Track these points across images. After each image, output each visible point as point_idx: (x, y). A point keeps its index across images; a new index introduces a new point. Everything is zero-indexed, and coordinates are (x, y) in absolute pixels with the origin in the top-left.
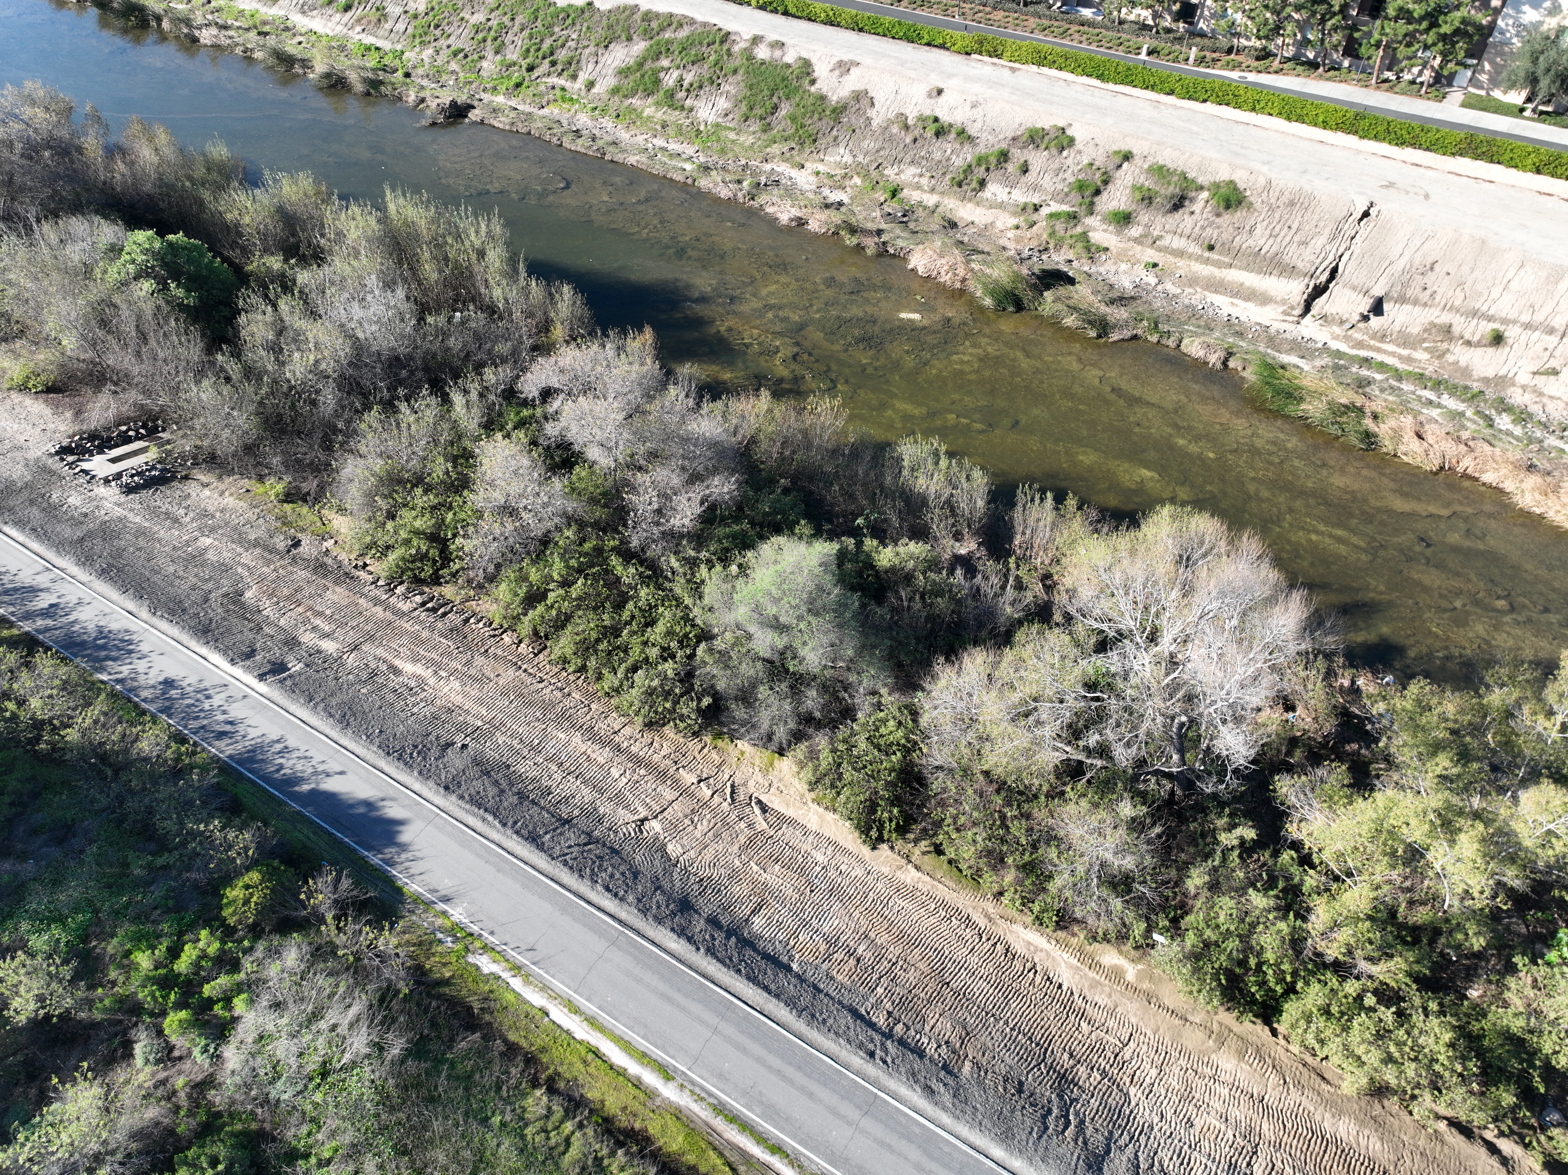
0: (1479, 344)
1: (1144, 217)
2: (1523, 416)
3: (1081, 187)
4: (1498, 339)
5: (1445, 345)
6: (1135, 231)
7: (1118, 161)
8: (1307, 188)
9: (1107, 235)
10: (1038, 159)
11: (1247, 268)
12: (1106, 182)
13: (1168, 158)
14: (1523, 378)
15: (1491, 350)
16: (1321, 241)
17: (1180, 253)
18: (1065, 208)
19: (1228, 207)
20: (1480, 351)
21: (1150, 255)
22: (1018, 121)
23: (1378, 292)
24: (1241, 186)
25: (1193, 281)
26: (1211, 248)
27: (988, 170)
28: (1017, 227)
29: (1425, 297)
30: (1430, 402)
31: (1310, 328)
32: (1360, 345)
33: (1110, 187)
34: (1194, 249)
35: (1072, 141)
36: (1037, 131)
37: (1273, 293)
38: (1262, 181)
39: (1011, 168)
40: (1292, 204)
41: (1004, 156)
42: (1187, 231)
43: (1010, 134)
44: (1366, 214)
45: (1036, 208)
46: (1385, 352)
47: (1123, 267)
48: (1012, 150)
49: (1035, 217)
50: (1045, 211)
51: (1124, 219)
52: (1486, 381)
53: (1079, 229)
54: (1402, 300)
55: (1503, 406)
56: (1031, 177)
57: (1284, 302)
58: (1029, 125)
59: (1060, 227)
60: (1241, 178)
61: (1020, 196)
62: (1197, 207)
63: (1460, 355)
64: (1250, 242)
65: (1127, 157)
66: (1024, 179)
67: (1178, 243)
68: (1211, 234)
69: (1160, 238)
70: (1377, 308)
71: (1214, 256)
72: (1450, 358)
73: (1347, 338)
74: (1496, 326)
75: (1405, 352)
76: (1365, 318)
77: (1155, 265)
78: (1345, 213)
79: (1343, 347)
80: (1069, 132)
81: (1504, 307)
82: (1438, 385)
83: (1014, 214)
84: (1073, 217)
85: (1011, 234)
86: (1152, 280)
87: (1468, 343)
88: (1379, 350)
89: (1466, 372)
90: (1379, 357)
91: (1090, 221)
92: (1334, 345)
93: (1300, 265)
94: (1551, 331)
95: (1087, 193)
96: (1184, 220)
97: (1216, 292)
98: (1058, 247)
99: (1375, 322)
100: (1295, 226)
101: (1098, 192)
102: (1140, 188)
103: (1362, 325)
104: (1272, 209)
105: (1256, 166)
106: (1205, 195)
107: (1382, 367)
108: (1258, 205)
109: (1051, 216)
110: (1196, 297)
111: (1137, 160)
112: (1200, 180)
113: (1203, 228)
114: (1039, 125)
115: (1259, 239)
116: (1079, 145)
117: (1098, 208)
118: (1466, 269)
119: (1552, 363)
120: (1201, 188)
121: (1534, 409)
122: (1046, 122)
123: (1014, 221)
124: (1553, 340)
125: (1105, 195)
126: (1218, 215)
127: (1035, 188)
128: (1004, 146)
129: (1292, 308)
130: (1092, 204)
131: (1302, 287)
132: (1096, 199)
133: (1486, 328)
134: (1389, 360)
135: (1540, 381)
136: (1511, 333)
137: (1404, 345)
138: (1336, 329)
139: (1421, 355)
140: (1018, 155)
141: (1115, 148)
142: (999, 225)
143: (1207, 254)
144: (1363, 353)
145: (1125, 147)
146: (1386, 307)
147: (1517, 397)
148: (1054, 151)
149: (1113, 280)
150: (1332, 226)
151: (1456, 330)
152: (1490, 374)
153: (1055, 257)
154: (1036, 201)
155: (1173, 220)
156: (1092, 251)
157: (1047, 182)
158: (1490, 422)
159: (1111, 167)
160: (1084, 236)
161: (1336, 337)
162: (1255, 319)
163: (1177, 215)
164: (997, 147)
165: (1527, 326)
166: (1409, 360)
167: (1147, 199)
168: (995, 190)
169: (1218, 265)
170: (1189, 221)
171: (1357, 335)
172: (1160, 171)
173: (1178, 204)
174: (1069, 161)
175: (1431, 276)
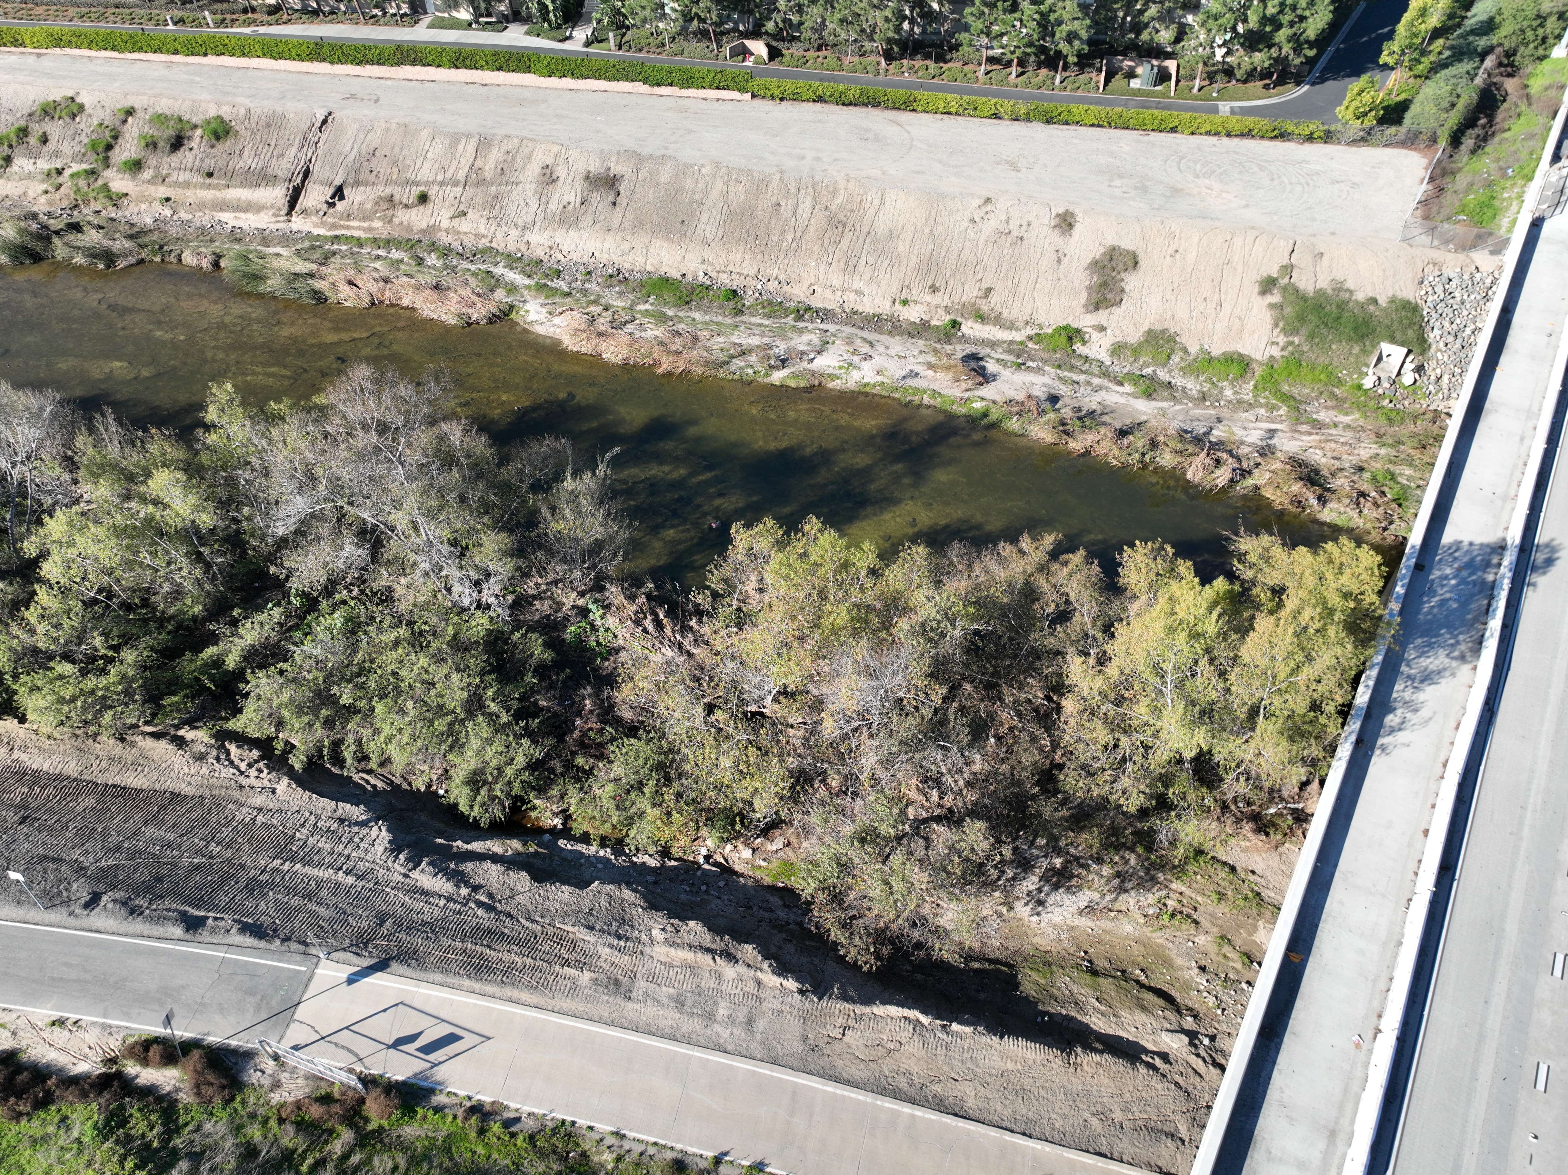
0: (413, 206)
1: (152, 161)
2: (446, 252)
3: (94, 146)
4: (423, 199)
5: (391, 212)
6: (147, 174)
7: (121, 116)
8: (279, 109)
9: (125, 182)
10: (54, 129)
11: (241, 185)
12: (116, 137)
13: (165, 106)
14: (445, 224)
15: (421, 208)
16: (293, 150)
17: (187, 185)
18: (85, 166)
19: (218, 138)
20: (414, 211)
21: (162, 191)
22: (31, 98)
23: (338, 182)
24: (227, 118)
25: (202, 206)
26: (210, 175)
27: (10, 146)
28: (46, 192)
29: (372, 178)
30: (378, 257)
31: (298, 223)
32: (334, 226)
33: (120, 140)
34: (198, 179)
35: (81, 108)
36: (48, 104)
37: (263, 201)
38: (243, 111)
39: (33, 141)
40: (268, 125)
41: (23, 132)
42: (189, 165)
43: (26, 111)
44: (324, 122)
45: (59, 172)
46: (354, 228)
47: (143, 206)
48: (31, 125)
49: (61, 179)
50: (67, 173)
51: (136, 166)
52: (423, 231)
53: (100, 182)
54: (357, 184)
55: (433, 247)
56: (51, 146)
57: (272, 206)
58: (42, 100)
59: (82, 183)
60: (226, 112)
61: (44, 165)
62: (194, 144)
63: (403, 216)
64: (241, 164)
65: (130, 112)
66: (45, 149)
67: (183, 177)
68: (209, 163)
69: (168, 175)
70: (339, 193)
71: (213, 181)
72: (396, 221)
73: (324, 224)
74: (422, 188)
75: (366, 225)
76: (332, 205)
77: (168, 199)
78: (308, 124)
79: (322, 232)
80: (78, 100)
81: (426, 172)
82: (388, 243)
83: (43, 181)
84: (92, 172)
85: (43, 199)
86: (168, 212)
87: (406, 206)
88: (348, 228)
89: (409, 228)
90: (348, 233)
91: (107, 173)
92: (316, 231)
93: (280, 174)
94: (456, 184)
95: (100, 150)
96: (185, 156)
97: (221, 210)
98: (86, 202)
99: (340, 206)
100: (273, 144)
101: (109, 147)
102: (144, 138)
103: (331, 211)
104: (254, 133)
105: (240, 100)
106: (199, 132)
107: (348, 239)
108: (242, 132)
109: (72, 176)
110: (204, 219)
111: (140, 114)
112: (194, 120)
113: (202, 160)
114: (51, 98)
115: (248, 160)
116: (88, 110)
117: (112, 161)
118: (397, 150)
119: (462, 207)
120: (195, 127)
121: (456, 245)
122: (57, 94)
123: (44, 186)
124: (460, 189)
125: (117, 149)
126: (213, 147)
127: (57, 154)
128: (23, 123)
129: (280, 210)
130: (107, 158)
131: (284, 191)
132: (110, 154)
133: (417, 191)
134: (356, 234)
135: (456, 222)
136: (432, 192)
137: (364, 219)
138: (314, 218)
139: (377, 224)
140: (36, 129)
141: (119, 106)
142: (31, 194)
143: (208, 181)
144: (337, 233)
145: (127, 104)
146: (346, 192)
147: (445, 239)
148: (68, 120)
149: (135, 219)
150: (300, 137)
151: (397, 198)
152: (424, 225)
153: (85, 211)
154: (59, 166)
155: (176, 159)
156: (116, 200)
157: (67, 148)
158: (420, 261)
159: (118, 123)
160: (106, 187)
161: (316, 226)
162: (254, 225)
163: (180, 154)
164: (17, 126)
165: (442, 184)
166: (370, 229)
167: (152, 145)
168: (21, 163)
169: (216, 187)
170: (190, 156)
171: (329, 219)
172: (161, 119)
173: (177, 143)
174: (82, 126)
175: (374, 161)
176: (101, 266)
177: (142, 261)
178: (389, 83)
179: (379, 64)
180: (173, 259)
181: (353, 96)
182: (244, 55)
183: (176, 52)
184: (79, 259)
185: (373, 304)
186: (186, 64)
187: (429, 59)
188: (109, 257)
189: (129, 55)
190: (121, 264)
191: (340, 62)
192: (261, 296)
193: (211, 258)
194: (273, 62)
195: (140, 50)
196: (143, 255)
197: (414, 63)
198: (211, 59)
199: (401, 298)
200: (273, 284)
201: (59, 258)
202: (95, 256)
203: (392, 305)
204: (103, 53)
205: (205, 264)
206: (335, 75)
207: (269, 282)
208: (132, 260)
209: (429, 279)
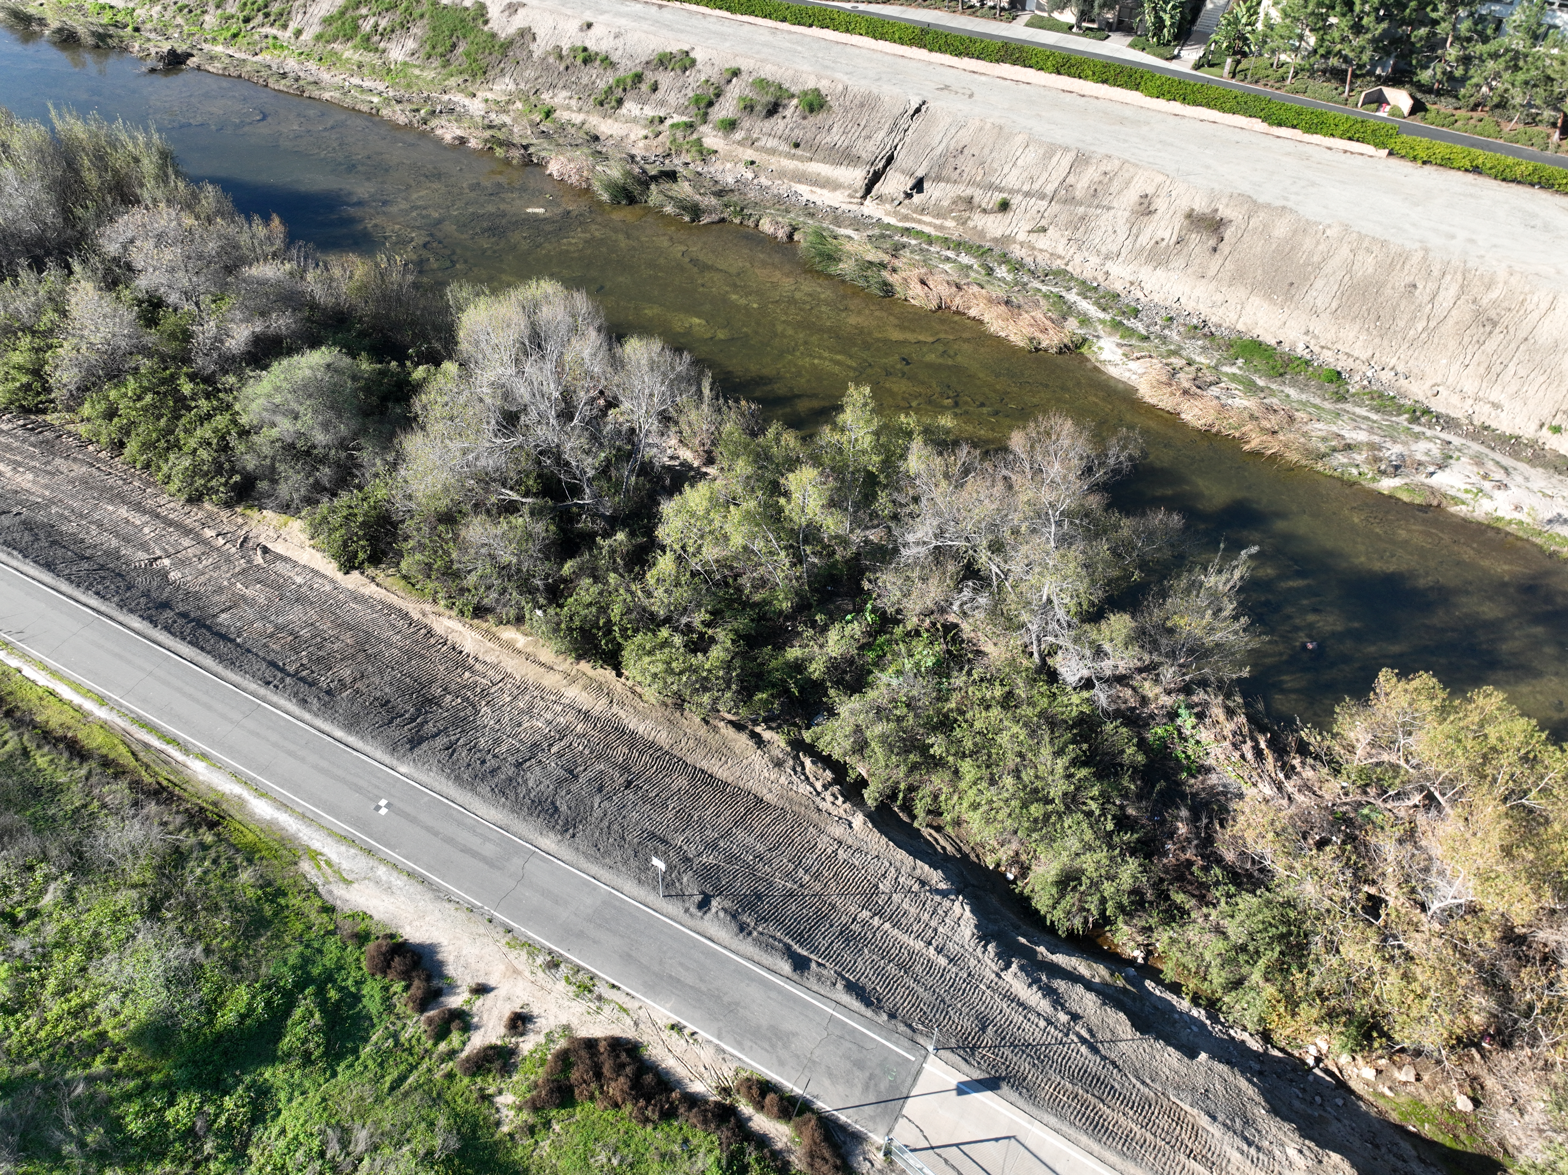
0: (992, 212)
1: (746, 123)
2: (1017, 266)
3: (697, 100)
4: (1004, 206)
5: (967, 214)
6: (739, 135)
7: (727, 76)
8: (875, 91)
9: (717, 140)
10: (665, 79)
11: (824, 161)
12: (718, 96)
13: (769, 72)
14: (1022, 236)
15: (1000, 215)
16: (882, 134)
17: (773, 152)
18: (685, 119)
19: (812, 111)
20: (992, 217)
21: (749, 154)
22: (651, 47)
23: (920, 173)
24: (824, 92)
25: (782, 174)
26: (797, 145)
27: (625, 90)
28: (646, 138)
29: (955, 175)
30: (948, 259)
31: (870, 208)
32: (906, 218)
33: (721, 99)
34: (784, 147)
35: (693, 62)
36: (665, 55)
37: (842, 180)
38: (840, 87)
39: (644, 87)
40: (862, 105)
41: (638, 78)
42: (779, 133)
43: (644, 59)
44: (918, 110)
45: (662, 120)
46: (925, 223)
47: (729, 166)
48: (646, 73)
49: (661, 128)
50: (668, 122)
51: (731, 125)
52: (996, 240)
53: (695, 136)
54: (939, 179)
55: (1005, 259)
56: (659, 94)
57: (850, 187)
58: (660, 50)
59: (679, 134)
60: (824, 86)
61: (650, 111)
62: (788, 113)
63: (978, 220)
64: (828, 139)
65: (736, 73)
66: (654, 97)
67: (771, 143)
68: (798, 134)
69: (758, 139)
70: (919, 186)
71: (799, 152)
72: (971, 224)
73: (896, 214)
74: (1005, 195)
75: (938, 222)
76: (909, 196)
77: (753, 163)
78: (902, 110)
79: (893, 221)
80: (692, 55)
81: (1012, 180)
82: (959, 246)
83: (645, 127)
84: (690, 126)
85: (641, 144)
86: (750, 175)
87: (984, 211)
88: (920, 222)
89: (982, 234)
90: (919, 227)
91: (704, 129)
92: (887, 220)
93: (864, 155)
94: (1043, 197)
95: (702, 105)
96: (778, 124)
97: (799, 182)
98: (678, 153)
99: (917, 198)
100: (863, 124)
101: (710, 104)
102: (744, 100)
103: (907, 201)
104: (846, 111)
105: (839, 76)
106: (795, 101)
107: (919, 234)
108: (836, 108)
109: (672, 126)
110: (782, 187)
111: (744, 76)
112: (793, 89)
113: (792, 130)
114: (668, 50)
115: (835, 137)
116: (699, 66)
117: (710, 117)
118: (986, 151)
119: (1043, 223)
120: (793, 96)
121: (1029, 260)
122: (674, 47)
123: (644, 132)
124: (1045, 203)
125: (717, 106)
126: (804, 118)
127: (662, 103)
128: (639, 69)
129: (856, 191)
130: (706, 114)
131: (864, 173)
132: (710, 110)
133: (998, 197)
134: (927, 229)
135: (1033, 237)
136: (1015, 201)
137: (938, 216)
138: (888, 206)
139: (950, 223)
140: (650, 77)
141: (727, 66)
142: (633, 137)
143: (793, 151)
144: (908, 225)
145: (734, 65)
146: (926, 185)
147: (1017, 252)
148: (679, 72)
149: (719, 177)
150: (891, 121)
151: (976, 200)
152: (998, 234)
153: (676, 161)
154: (662, 115)
155: (768, 124)
156: (705, 154)
157: (673, 99)
158: (990, 271)
159: (723, 82)
160: (699, 141)
161: (888, 214)
162: (828, 202)
163: (773, 120)
164: (634, 71)
165: (1027, 194)
166: (941, 228)
167: (749, 108)
168: (630, 107)
169: (801, 159)
170: (781, 124)
171: (903, 210)
172: (762, 84)
173: (773, 110)
174: (690, 80)
175: (961, 158)
176: (687, 219)
177: (722, 220)
178: (983, 78)
179: (978, 58)
180: (751, 223)
181: (947, 87)
182: (847, 31)
183: (784, 20)
184: (669, 209)
185: (940, 307)
186: (790, 32)
187: (1034, 61)
188: (696, 211)
189: (739, 17)
190: (705, 220)
191: (940, 50)
192: (829, 277)
193: (787, 229)
194: (873, 41)
195: (752, 13)
196: (726, 215)
197: (1014, 63)
198: (815, 31)
199: (969, 308)
200: (846, 267)
201: (651, 204)
202: (684, 208)
203: (957, 312)
204: (718, 12)
205: (781, 234)
206: (930, 63)
207: (841, 266)
208: (715, 217)
209: (999, 292)
